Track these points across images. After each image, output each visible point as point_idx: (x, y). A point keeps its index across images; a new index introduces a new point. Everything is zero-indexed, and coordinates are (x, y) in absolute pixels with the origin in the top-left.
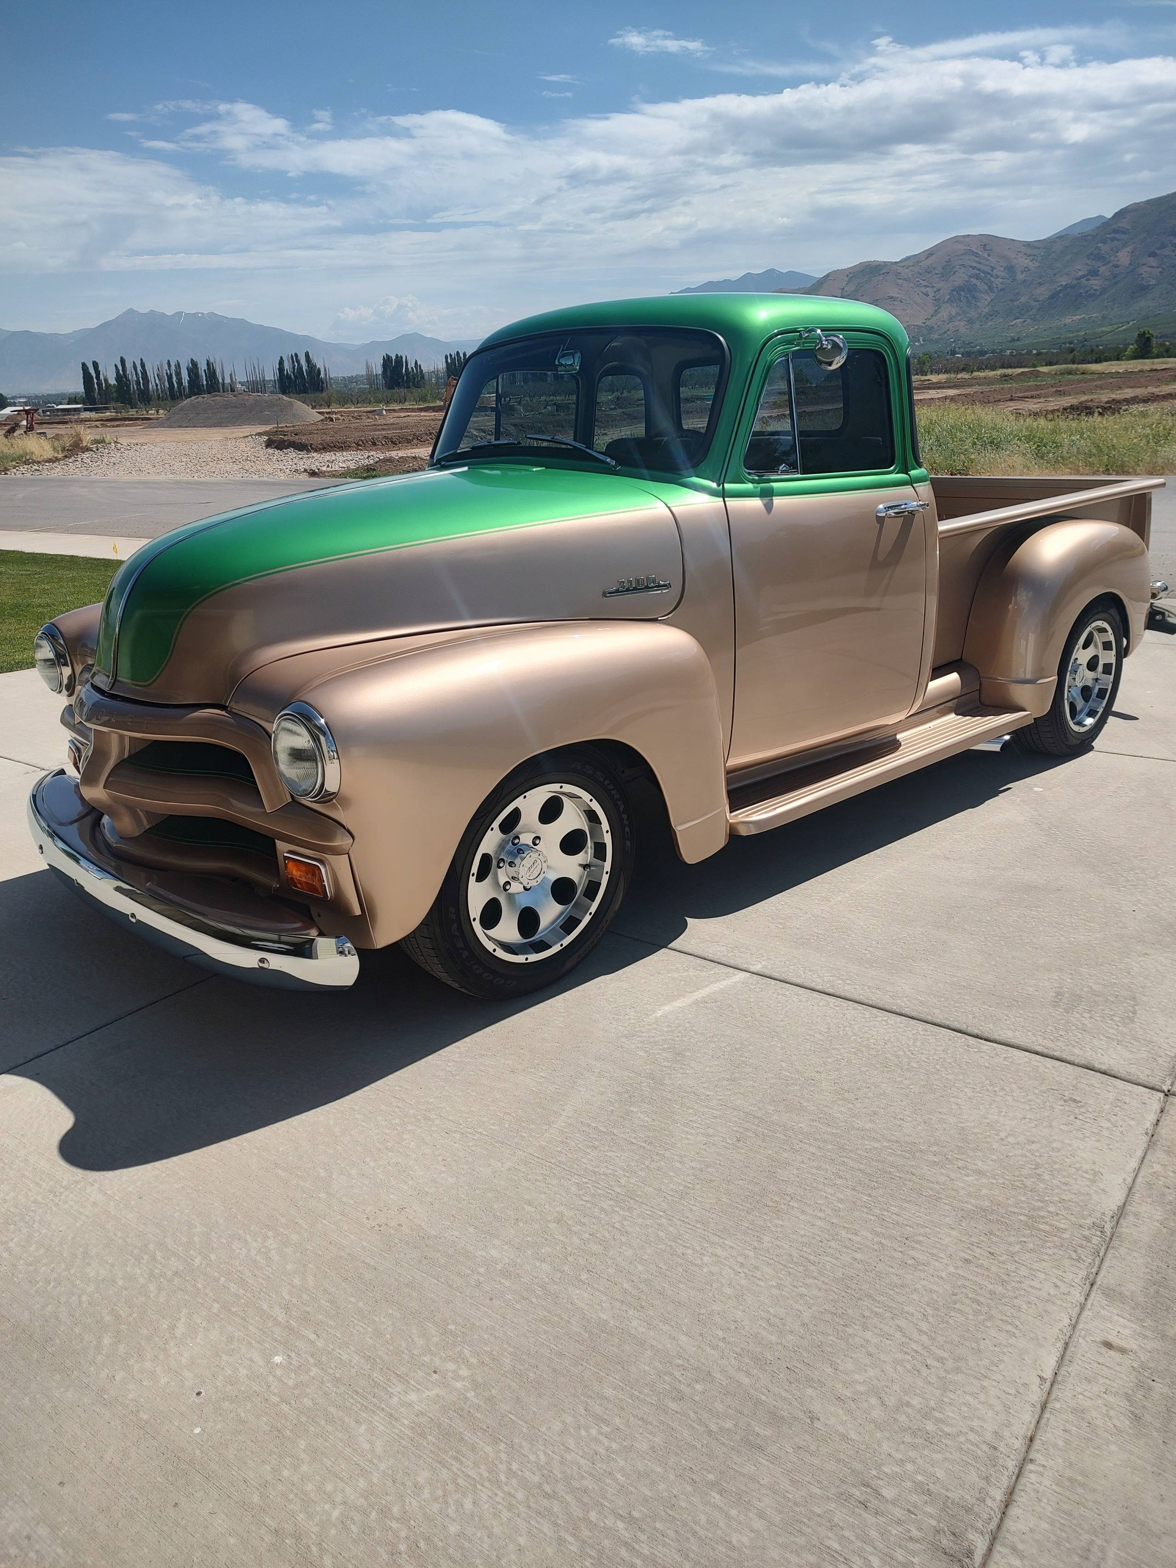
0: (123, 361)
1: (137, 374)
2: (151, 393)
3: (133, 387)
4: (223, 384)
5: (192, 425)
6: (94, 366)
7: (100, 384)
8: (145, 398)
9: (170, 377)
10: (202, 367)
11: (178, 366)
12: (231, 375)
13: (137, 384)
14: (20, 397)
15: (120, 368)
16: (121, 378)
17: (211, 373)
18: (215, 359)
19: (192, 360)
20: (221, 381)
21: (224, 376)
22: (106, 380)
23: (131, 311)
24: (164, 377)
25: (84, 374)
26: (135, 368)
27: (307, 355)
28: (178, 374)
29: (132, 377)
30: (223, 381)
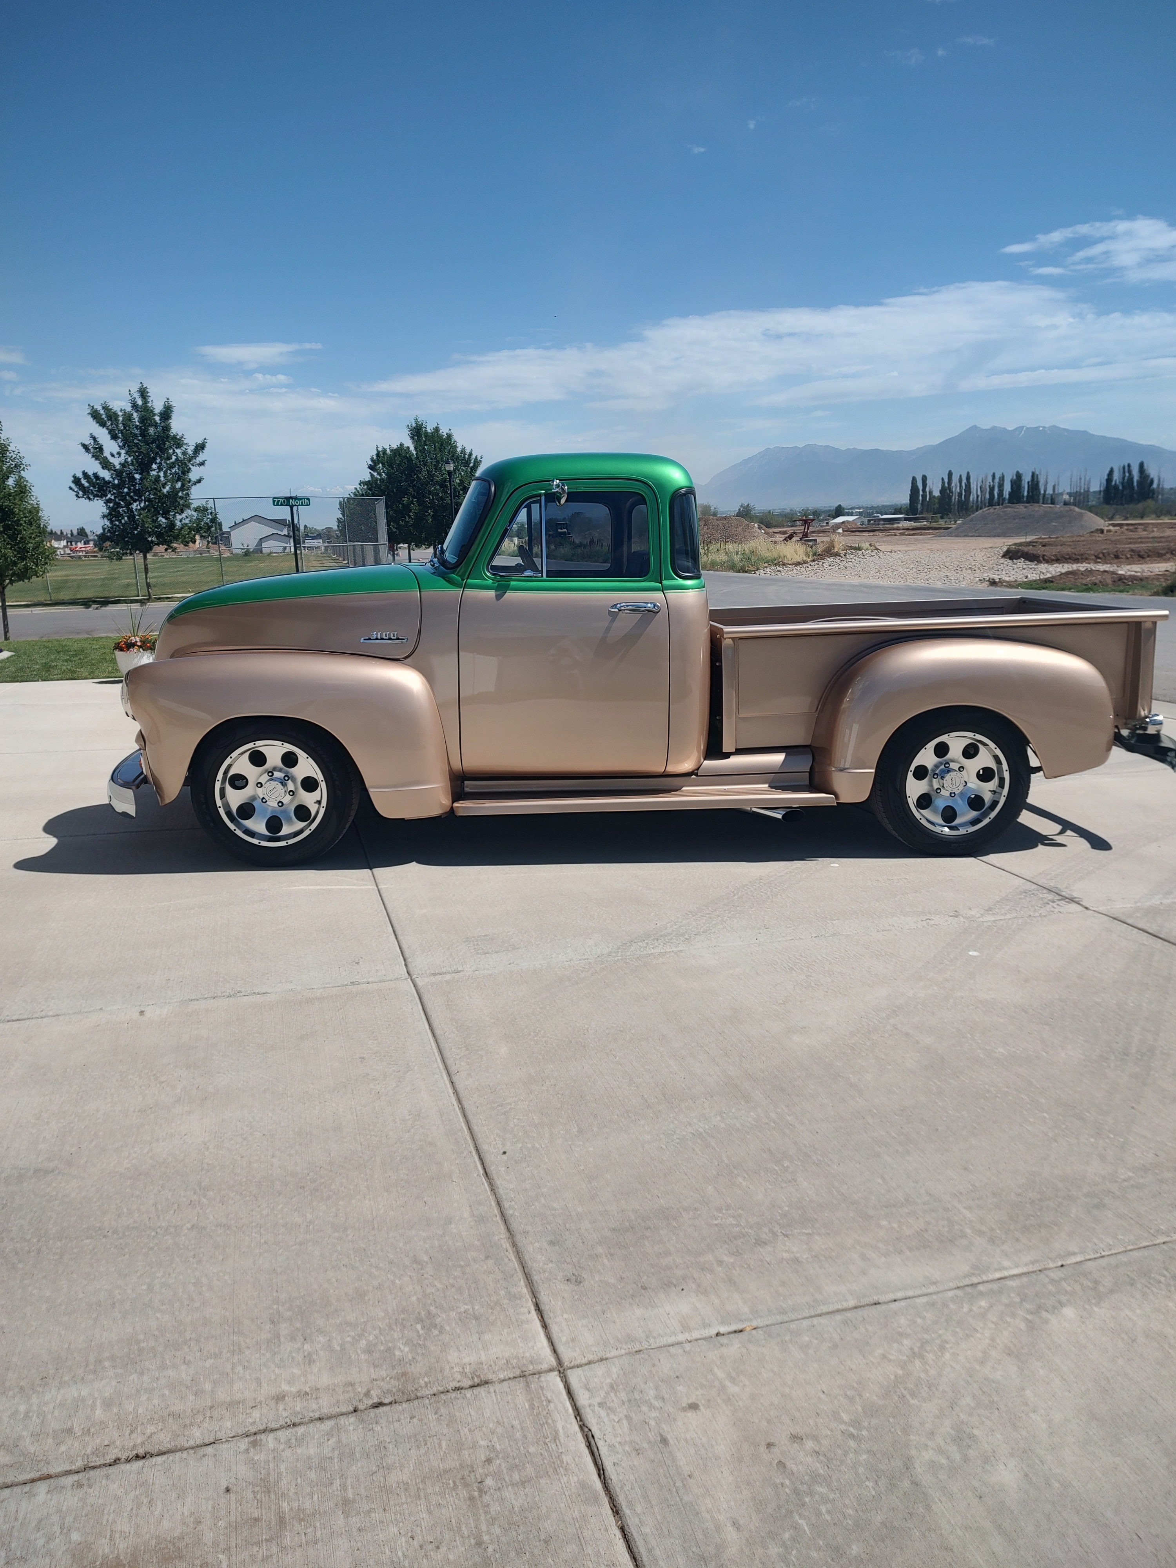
0: (950, 474)
1: (961, 486)
2: (971, 504)
3: (955, 498)
4: (1044, 494)
5: (977, 535)
6: (923, 479)
7: (924, 496)
8: (964, 507)
9: (992, 489)
10: (1027, 479)
11: (1002, 479)
12: (1054, 487)
13: (958, 496)
14: (859, 508)
15: (946, 480)
16: (945, 491)
17: (1034, 484)
18: (1040, 470)
19: (1018, 472)
20: (1042, 492)
21: (1047, 488)
22: (931, 493)
23: (974, 428)
24: (986, 489)
25: (912, 487)
26: (960, 481)
27: (1141, 465)
28: (1001, 486)
29: (956, 489)
30: (1045, 491)
